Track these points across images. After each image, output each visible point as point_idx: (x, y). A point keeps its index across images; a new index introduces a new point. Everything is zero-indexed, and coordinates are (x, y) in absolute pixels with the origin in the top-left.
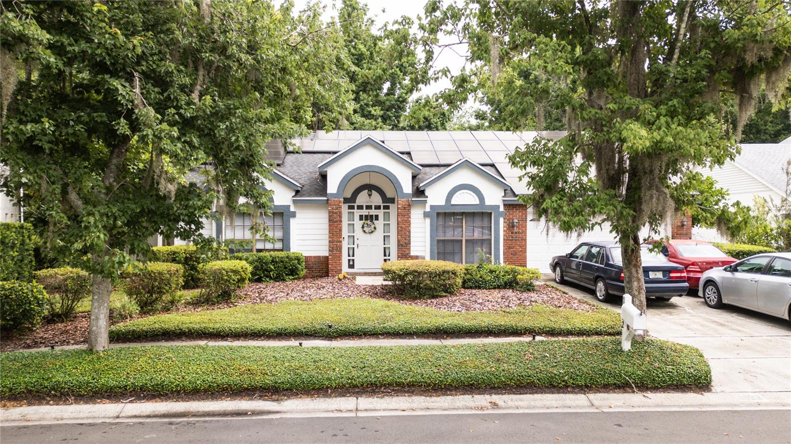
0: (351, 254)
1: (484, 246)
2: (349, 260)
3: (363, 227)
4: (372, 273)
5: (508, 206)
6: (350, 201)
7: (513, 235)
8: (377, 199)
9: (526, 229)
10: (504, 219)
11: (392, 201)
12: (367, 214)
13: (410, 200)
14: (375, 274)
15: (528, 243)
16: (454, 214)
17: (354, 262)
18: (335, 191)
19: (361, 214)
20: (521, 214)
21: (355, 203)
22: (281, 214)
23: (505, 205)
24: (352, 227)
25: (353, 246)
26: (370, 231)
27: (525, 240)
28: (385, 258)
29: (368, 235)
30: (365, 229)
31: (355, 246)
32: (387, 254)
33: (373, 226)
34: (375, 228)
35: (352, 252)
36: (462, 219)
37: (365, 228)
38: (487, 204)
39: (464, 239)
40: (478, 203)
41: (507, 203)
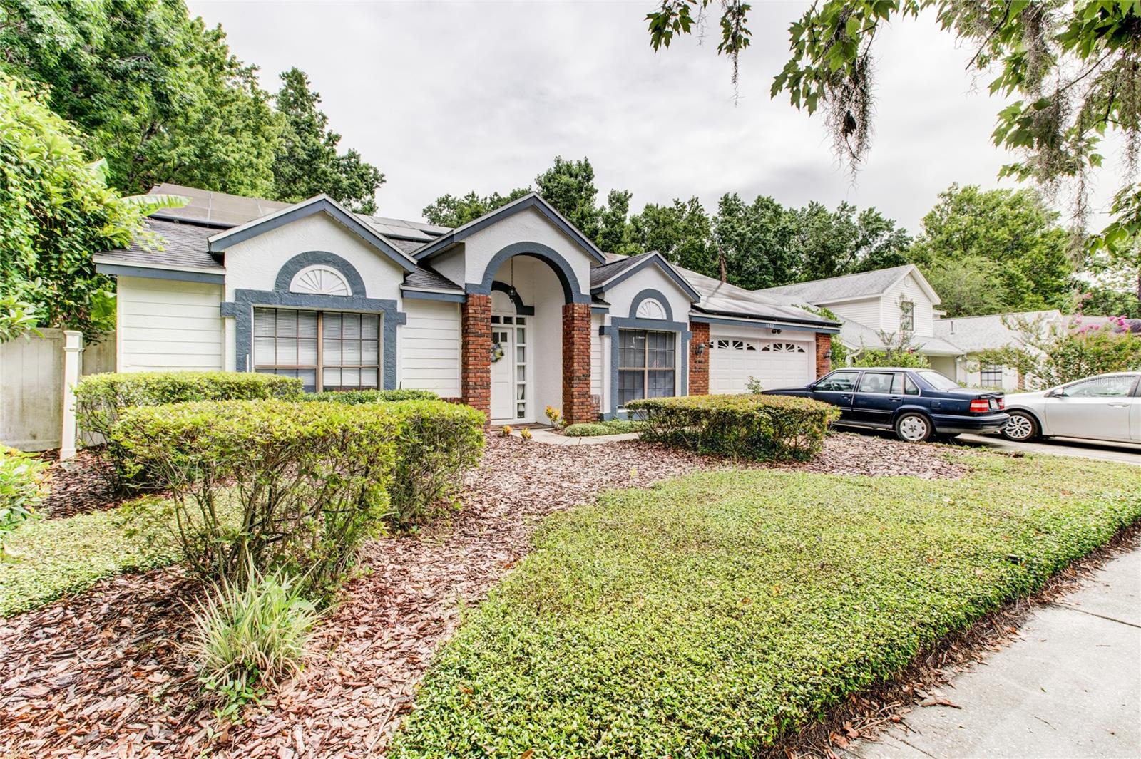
1: (668, 379)
5: (694, 325)
7: (697, 365)
8: (507, 307)
9: (709, 358)
10: (690, 343)
13: (589, 306)
15: (709, 375)
16: (635, 333)
18: (479, 282)
20: (704, 337)
22: (376, 317)
27: (706, 371)
33: (498, 351)
34: (502, 354)
36: (644, 342)
38: (675, 320)
39: (646, 369)
40: (665, 318)
41: (693, 320)
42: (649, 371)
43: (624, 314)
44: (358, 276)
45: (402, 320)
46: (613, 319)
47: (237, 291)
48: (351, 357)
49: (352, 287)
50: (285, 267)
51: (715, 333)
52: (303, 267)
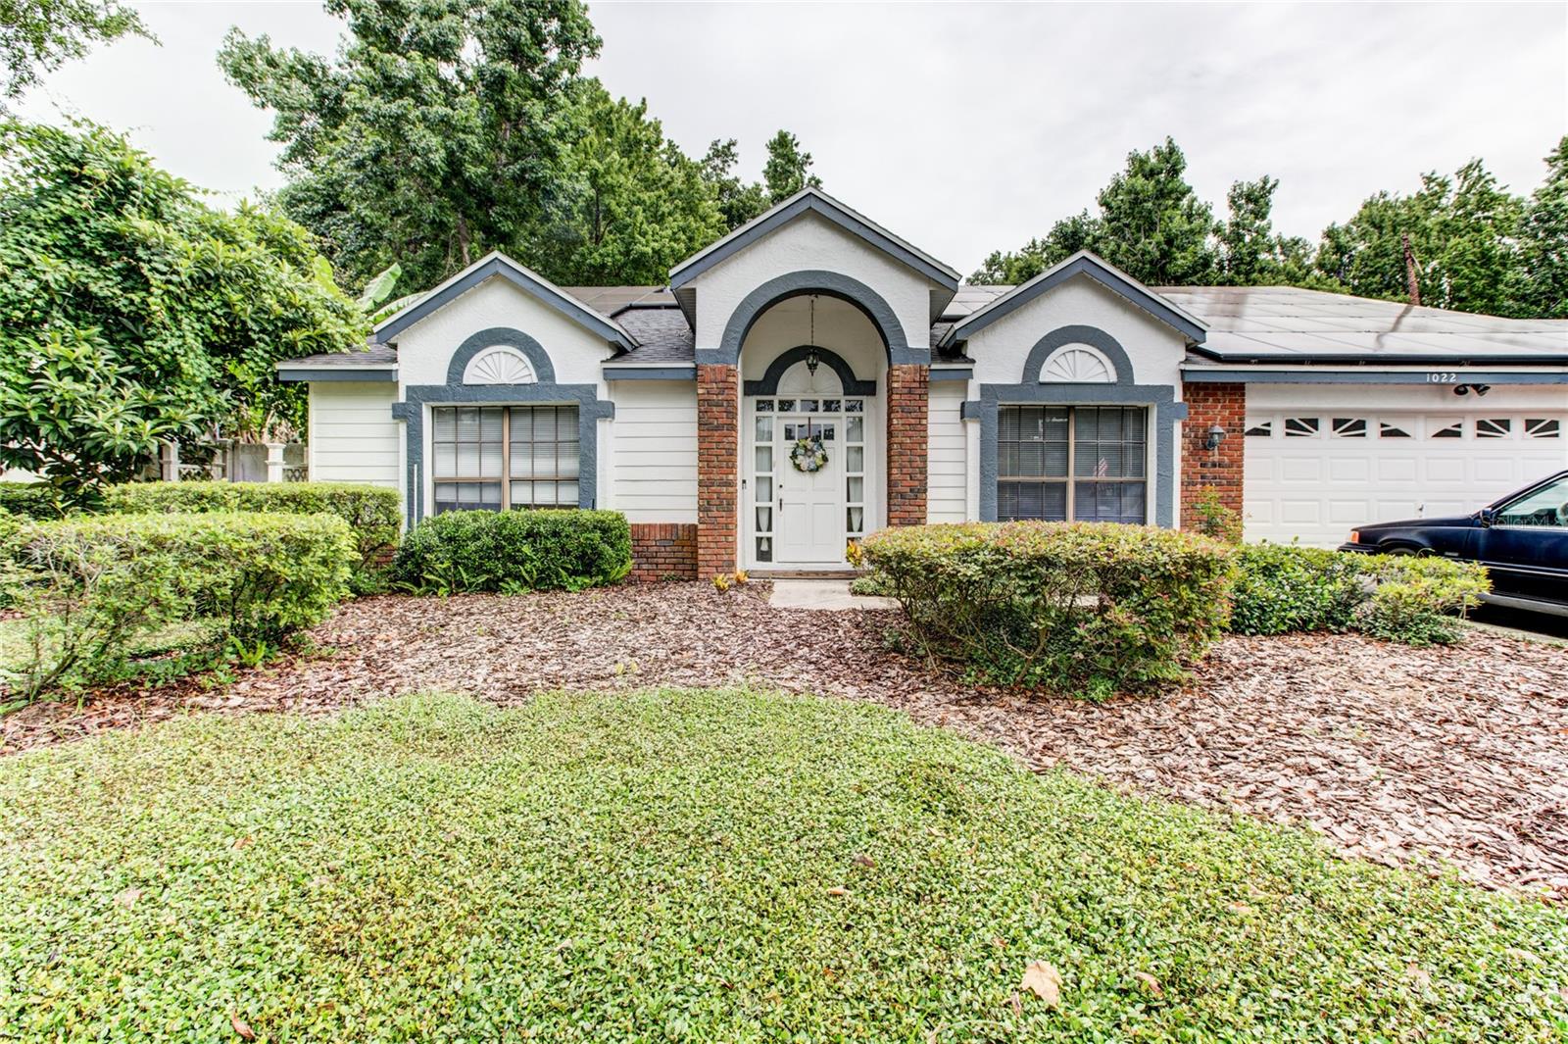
0: (764, 524)
1: (1127, 500)
2: (759, 540)
3: (794, 456)
4: (817, 573)
5: (1197, 390)
6: (762, 388)
7: (1205, 470)
8: (828, 384)
9: (1242, 455)
10: (1184, 425)
11: (870, 388)
12: (806, 422)
13: (926, 367)
14: (823, 576)
15: (1245, 492)
16: (1045, 412)
17: (770, 546)
18: (716, 345)
19: (788, 422)
20: (1227, 413)
21: (774, 393)
22: (573, 411)
23: (1187, 387)
24: (766, 455)
25: (769, 504)
26: (812, 466)
27: (1239, 484)
28: (851, 535)
29: (807, 477)
30: (800, 460)
31: (774, 505)
32: (856, 526)
33: (819, 454)
34: (825, 459)
35: (765, 519)
36: (1066, 428)
37: (800, 458)
38: (1138, 382)
39: (1071, 480)
40: (1112, 377)
41: (1189, 379)
42: (1078, 485)
43: (1012, 376)
44: (544, 355)
45: (607, 411)
46: (985, 389)
47: (408, 388)
48: (544, 466)
49: (537, 371)
50: (458, 353)
51: (1256, 404)
52: (478, 351)
